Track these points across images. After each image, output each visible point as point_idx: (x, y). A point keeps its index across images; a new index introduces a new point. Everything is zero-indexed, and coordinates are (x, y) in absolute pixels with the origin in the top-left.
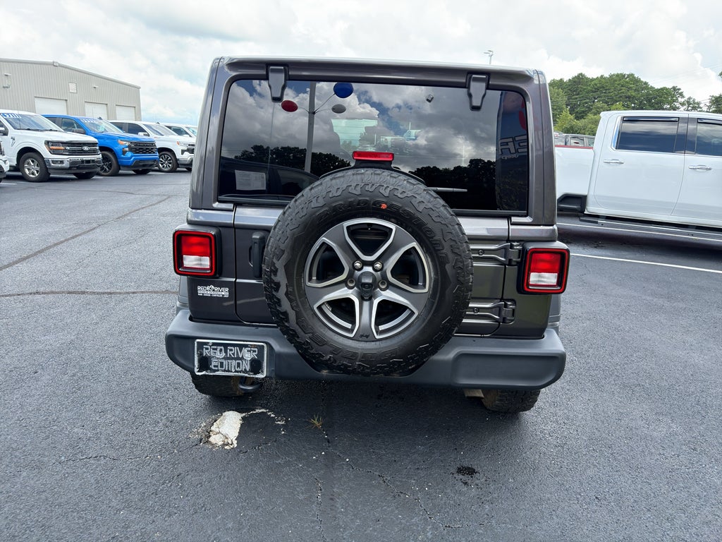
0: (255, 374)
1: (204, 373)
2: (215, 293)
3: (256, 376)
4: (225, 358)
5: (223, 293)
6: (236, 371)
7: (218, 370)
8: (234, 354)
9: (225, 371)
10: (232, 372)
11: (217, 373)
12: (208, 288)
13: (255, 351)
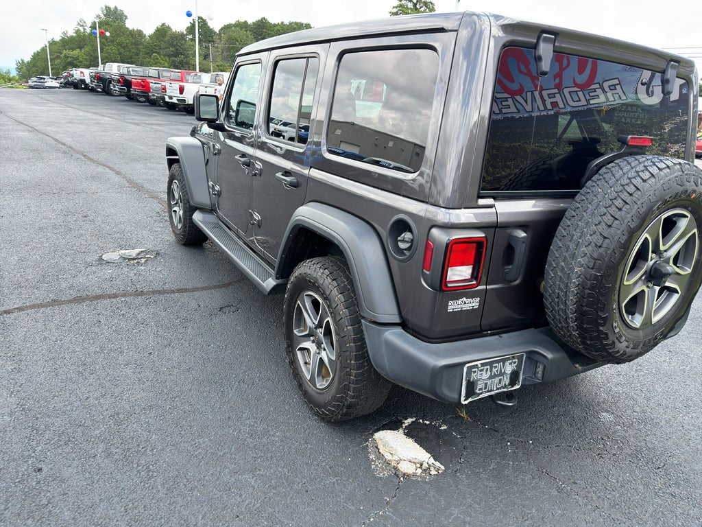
0: (512, 387)
1: (470, 400)
2: (466, 305)
3: (514, 388)
4: (491, 377)
5: (474, 305)
6: (498, 389)
7: (481, 393)
8: (497, 371)
9: (488, 391)
10: (493, 390)
11: (481, 396)
12: (459, 302)
13: (515, 363)
